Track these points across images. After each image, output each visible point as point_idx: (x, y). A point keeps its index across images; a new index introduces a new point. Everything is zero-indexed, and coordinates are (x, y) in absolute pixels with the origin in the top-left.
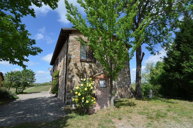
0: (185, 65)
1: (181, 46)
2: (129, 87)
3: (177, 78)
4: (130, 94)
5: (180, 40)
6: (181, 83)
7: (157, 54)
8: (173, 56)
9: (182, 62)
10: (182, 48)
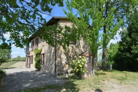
0: (133, 48)
1: (132, 34)
2: (96, 63)
3: (128, 57)
4: (97, 67)
5: (131, 30)
6: (130, 60)
7: (115, 39)
8: (126, 41)
9: (132, 45)
10: (133, 36)
